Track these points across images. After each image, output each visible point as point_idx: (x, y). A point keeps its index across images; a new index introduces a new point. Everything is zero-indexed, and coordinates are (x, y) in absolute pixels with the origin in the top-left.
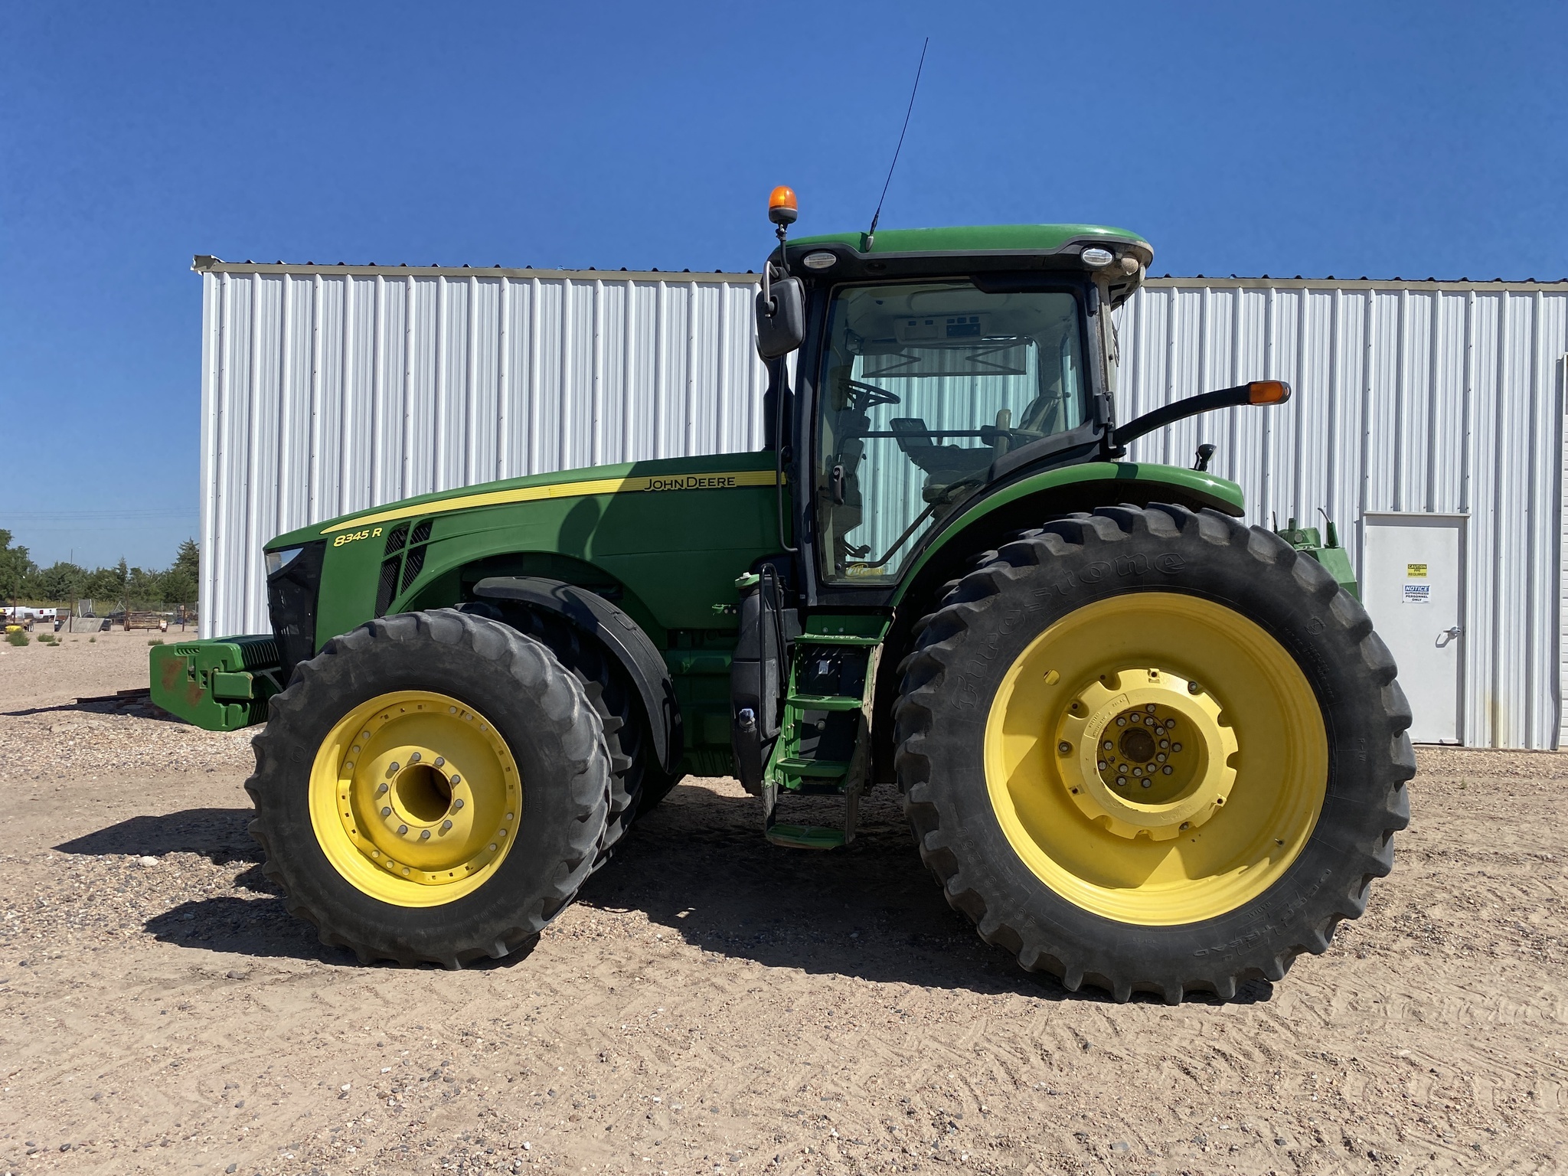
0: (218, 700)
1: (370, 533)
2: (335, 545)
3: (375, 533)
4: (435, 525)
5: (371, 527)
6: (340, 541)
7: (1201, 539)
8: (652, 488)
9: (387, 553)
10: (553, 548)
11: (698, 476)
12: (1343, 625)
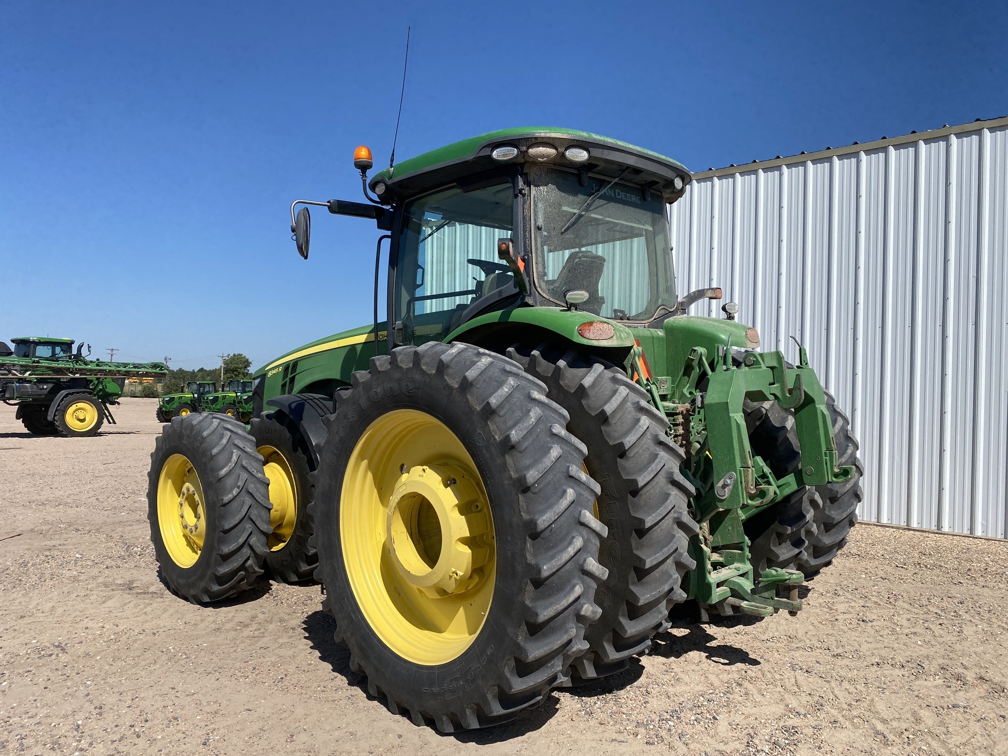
2: (268, 376)
3: (280, 370)
4: (299, 365)
5: (279, 366)
6: (270, 374)
7: (421, 369)
8: (379, 339)
9: (282, 380)
10: (338, 376)
12: (495, 439)
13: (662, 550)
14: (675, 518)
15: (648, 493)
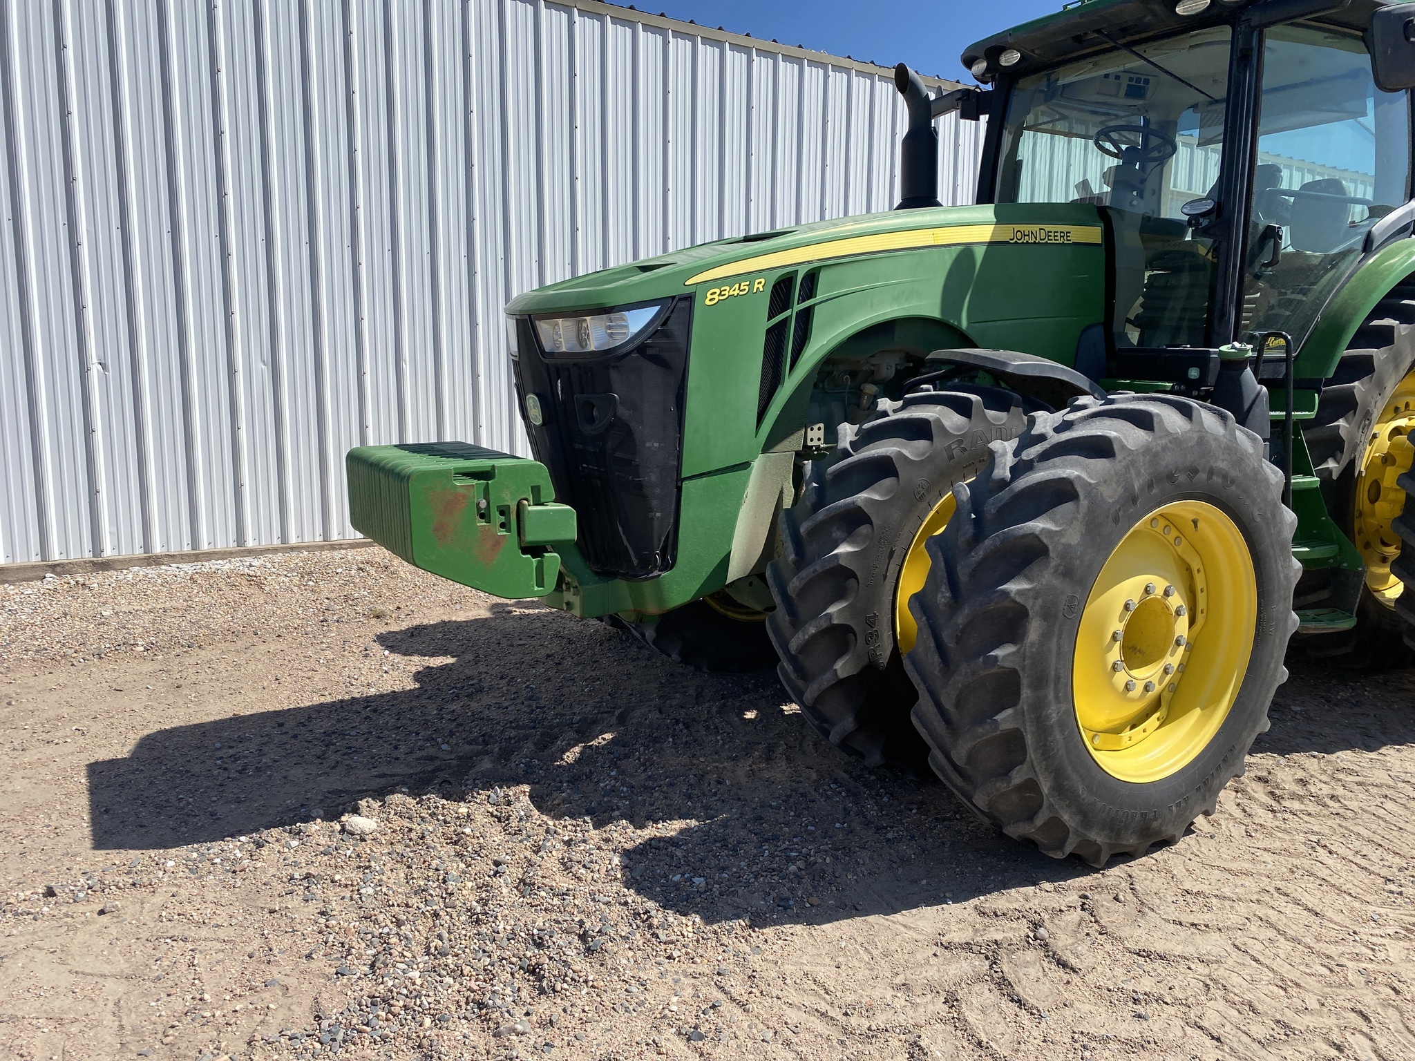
0: (525, 550)
1: (751, 285)
2: (708, 302)
3: (756, 286)
4: (823, 278)
5: (751, 275)
6: (711, 297)
8: (1015, 239)
9: (770, 318)
10: (935, 312)
11: (1048, 228)
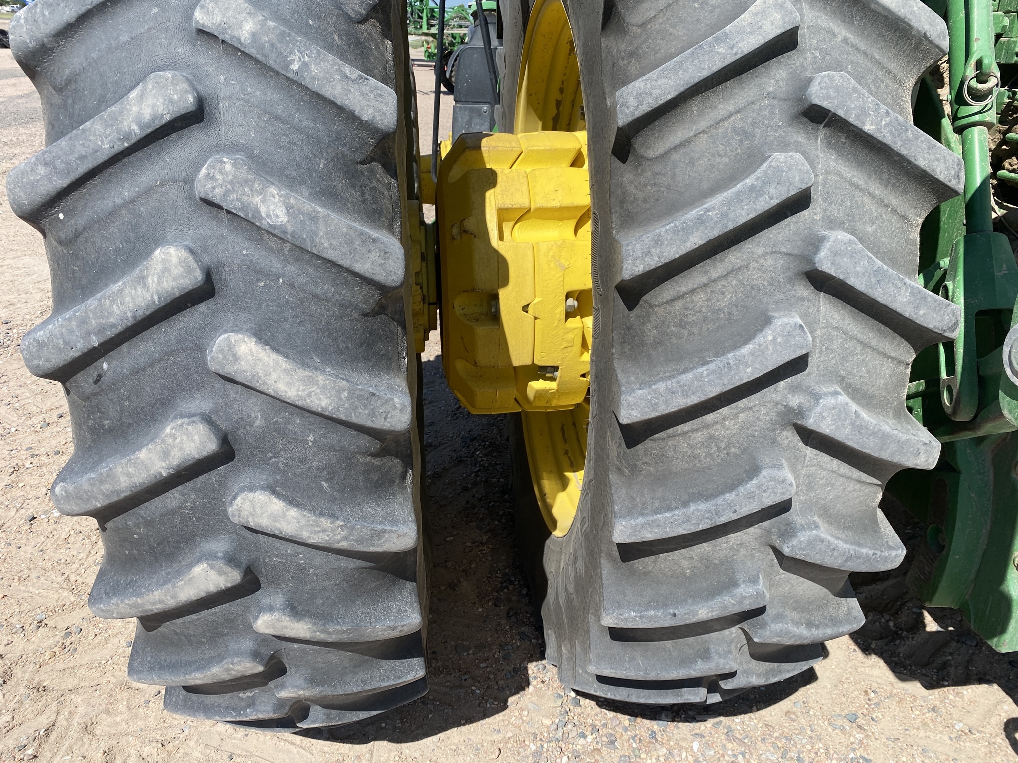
13: (686, 504)
14: (789, 410)
15: (679, 304)
